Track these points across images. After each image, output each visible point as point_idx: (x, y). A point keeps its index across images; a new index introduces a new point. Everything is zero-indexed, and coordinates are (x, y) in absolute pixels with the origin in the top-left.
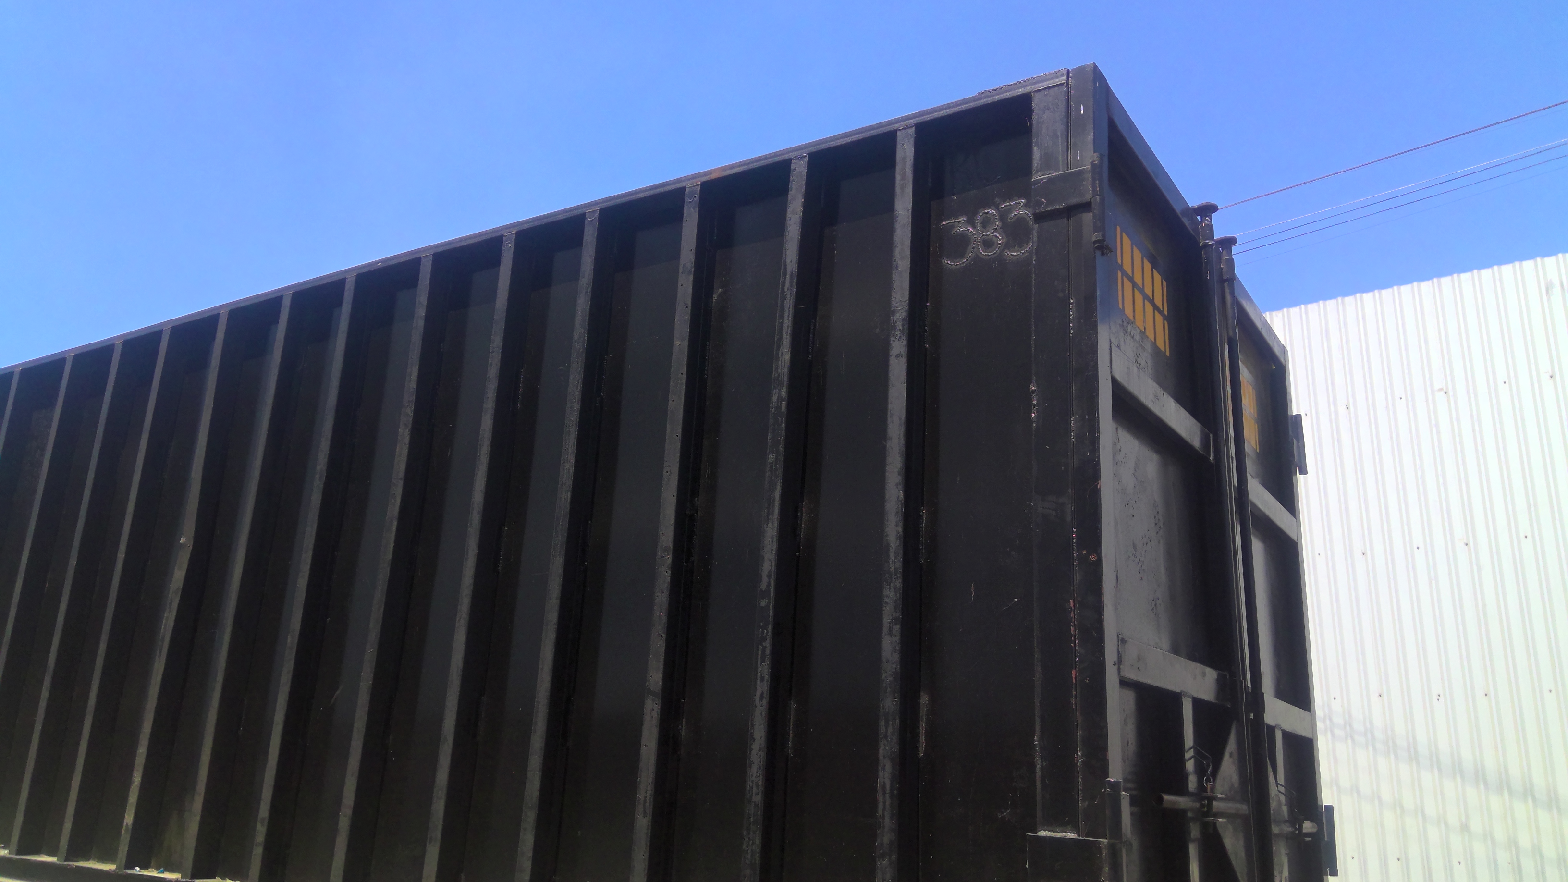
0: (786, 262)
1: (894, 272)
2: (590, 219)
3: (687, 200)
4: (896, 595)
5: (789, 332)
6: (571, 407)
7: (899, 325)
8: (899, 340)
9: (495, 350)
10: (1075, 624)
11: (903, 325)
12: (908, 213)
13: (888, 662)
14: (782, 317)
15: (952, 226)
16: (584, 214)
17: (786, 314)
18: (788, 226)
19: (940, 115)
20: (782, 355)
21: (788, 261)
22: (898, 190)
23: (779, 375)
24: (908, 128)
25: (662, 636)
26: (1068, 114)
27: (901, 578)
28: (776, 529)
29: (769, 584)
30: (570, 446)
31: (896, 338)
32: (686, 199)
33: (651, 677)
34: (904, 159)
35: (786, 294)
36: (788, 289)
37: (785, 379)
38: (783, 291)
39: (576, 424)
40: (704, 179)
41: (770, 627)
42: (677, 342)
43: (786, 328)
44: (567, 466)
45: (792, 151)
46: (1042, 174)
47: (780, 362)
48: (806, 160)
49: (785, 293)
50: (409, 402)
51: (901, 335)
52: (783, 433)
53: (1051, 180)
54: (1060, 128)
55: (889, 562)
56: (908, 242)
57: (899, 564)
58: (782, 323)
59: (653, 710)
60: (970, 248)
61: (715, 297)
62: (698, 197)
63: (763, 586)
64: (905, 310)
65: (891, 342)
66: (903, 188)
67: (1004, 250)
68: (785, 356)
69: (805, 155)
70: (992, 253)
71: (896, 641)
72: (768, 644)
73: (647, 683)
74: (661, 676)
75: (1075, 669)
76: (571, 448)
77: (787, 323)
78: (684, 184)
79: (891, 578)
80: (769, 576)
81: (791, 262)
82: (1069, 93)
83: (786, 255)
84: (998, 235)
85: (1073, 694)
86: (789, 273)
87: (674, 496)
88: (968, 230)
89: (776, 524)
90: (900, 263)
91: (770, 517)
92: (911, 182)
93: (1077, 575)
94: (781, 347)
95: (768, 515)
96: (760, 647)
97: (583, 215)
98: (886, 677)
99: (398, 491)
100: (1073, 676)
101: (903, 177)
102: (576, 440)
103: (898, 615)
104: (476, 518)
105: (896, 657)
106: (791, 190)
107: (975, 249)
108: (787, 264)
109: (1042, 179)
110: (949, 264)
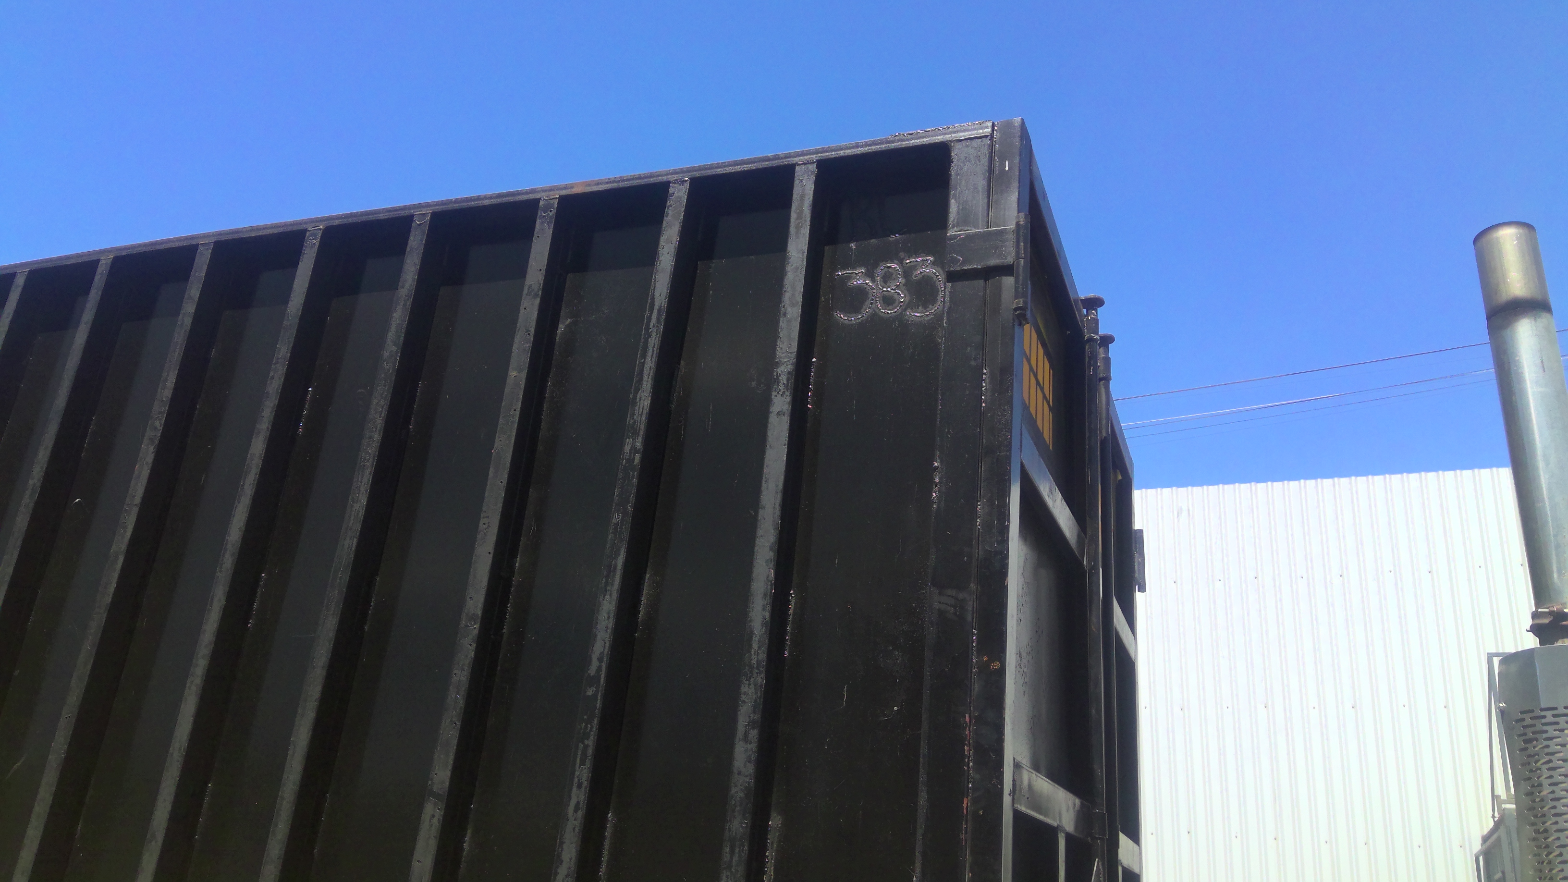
0: (654, 295)
1: (781, 319)
2: (418, 223)
3: (541, 213)
4: (756, 693)
5: (651, 374)
6: (371, 437)
7: (783, 379)
8: (781, 395)
9: (279, 360)
10: (969, 742)
11: (788, 380)
12: (803, 255)
13: (739, 773)
14: (644, 356)
15: (849, 277)
16: (413, 216)
17: (650, 354)
18: (660, 255)
19: (846, 154)
20: (640, 400)
21: (657, 294)
22: (792, 229)
23: (635, 422)
24: (809, 163)
25: (455, 723)
26: (990, 170)
27: (764, 672)
28: (614, 603)
29: (599, 669)
30: (363, 483)
31: (778, 393)
32: (539, 213)
33: (436, 774)
34: (802, 197)
35: (652, 332)
36: (654, 326)
37: (643, 428)
38: (648, 328)
39: (374, 457)
40: (564, 193)
41: (596, 721)
42: (513, 374)
43: (648, 368)
44: (357, 506)
45: (672, 174)
46: (958, 229)
47: (637, 408)
48: (687, 185)
49: (650, 330)
50: (160, 413)
51: (785, 390)
52: (634, 490)
53: (969, 238)
54: (982, 183)
55: (750, 652)
56: (800, 287)
57: (763, 656)
58: (644, 363)
59: (433, 816)
60: (868, 303)
61: (561, 328)
62: (554, 211)
63: (592, 670)
64: (791, 362)
65: (773, 397)
66: (798, 228)
67: (905, 310)
68: (644, 400)
69: (687, 179)
70: (892, 312)
71: (752, 749)
72: (591, 742)
73: (430, 782)
74: (449, 773)
75: (967, 798)
76: (364, 486)
77: (650, 364)
78: (537, 196)
79: (751, 672)
80: (600, 660)
81: (660, 296)
82: (994, 147)
83: (655, 288)
84: (900, 293)
85: (964, 828)
86: (656, 307)
87: (490, 553)
88: (866, 283)
89: (615, 595)
90: (789, 309)
91: (609, 588)
92: (808, 223)
93: (976, 684)
94: (640, 391)
95: (607, 584)
96: (581, 745)
97: (409, 219)
98: (737, 792)
99: (130, 520)
100: (965, 805)
101: (800, 216)
102: (371, 477)
103: (757, 717)
104: (228, 561)
105: (751, 769)
106: (667, 217)
107: (874, 305)
108: (655, 297)
109: (959, 235)
110: (842, 318)
